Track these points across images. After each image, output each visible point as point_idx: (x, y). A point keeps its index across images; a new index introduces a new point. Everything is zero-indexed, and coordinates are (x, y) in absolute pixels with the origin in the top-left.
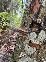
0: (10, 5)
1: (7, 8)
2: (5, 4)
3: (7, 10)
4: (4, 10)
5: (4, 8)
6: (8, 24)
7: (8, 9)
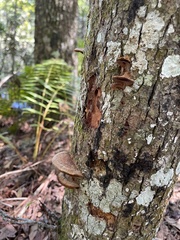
0: (71, 33)
1: (63, 44)
2: (55, 31)
3: (60, 50)
4: (52, 52)
5: (51, 46)
6: (63, 105)
7: (64, 46)
